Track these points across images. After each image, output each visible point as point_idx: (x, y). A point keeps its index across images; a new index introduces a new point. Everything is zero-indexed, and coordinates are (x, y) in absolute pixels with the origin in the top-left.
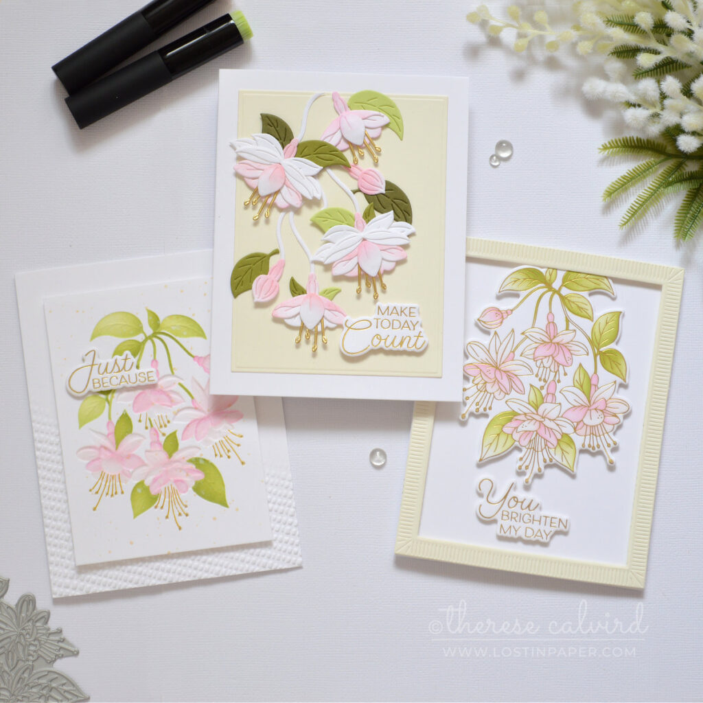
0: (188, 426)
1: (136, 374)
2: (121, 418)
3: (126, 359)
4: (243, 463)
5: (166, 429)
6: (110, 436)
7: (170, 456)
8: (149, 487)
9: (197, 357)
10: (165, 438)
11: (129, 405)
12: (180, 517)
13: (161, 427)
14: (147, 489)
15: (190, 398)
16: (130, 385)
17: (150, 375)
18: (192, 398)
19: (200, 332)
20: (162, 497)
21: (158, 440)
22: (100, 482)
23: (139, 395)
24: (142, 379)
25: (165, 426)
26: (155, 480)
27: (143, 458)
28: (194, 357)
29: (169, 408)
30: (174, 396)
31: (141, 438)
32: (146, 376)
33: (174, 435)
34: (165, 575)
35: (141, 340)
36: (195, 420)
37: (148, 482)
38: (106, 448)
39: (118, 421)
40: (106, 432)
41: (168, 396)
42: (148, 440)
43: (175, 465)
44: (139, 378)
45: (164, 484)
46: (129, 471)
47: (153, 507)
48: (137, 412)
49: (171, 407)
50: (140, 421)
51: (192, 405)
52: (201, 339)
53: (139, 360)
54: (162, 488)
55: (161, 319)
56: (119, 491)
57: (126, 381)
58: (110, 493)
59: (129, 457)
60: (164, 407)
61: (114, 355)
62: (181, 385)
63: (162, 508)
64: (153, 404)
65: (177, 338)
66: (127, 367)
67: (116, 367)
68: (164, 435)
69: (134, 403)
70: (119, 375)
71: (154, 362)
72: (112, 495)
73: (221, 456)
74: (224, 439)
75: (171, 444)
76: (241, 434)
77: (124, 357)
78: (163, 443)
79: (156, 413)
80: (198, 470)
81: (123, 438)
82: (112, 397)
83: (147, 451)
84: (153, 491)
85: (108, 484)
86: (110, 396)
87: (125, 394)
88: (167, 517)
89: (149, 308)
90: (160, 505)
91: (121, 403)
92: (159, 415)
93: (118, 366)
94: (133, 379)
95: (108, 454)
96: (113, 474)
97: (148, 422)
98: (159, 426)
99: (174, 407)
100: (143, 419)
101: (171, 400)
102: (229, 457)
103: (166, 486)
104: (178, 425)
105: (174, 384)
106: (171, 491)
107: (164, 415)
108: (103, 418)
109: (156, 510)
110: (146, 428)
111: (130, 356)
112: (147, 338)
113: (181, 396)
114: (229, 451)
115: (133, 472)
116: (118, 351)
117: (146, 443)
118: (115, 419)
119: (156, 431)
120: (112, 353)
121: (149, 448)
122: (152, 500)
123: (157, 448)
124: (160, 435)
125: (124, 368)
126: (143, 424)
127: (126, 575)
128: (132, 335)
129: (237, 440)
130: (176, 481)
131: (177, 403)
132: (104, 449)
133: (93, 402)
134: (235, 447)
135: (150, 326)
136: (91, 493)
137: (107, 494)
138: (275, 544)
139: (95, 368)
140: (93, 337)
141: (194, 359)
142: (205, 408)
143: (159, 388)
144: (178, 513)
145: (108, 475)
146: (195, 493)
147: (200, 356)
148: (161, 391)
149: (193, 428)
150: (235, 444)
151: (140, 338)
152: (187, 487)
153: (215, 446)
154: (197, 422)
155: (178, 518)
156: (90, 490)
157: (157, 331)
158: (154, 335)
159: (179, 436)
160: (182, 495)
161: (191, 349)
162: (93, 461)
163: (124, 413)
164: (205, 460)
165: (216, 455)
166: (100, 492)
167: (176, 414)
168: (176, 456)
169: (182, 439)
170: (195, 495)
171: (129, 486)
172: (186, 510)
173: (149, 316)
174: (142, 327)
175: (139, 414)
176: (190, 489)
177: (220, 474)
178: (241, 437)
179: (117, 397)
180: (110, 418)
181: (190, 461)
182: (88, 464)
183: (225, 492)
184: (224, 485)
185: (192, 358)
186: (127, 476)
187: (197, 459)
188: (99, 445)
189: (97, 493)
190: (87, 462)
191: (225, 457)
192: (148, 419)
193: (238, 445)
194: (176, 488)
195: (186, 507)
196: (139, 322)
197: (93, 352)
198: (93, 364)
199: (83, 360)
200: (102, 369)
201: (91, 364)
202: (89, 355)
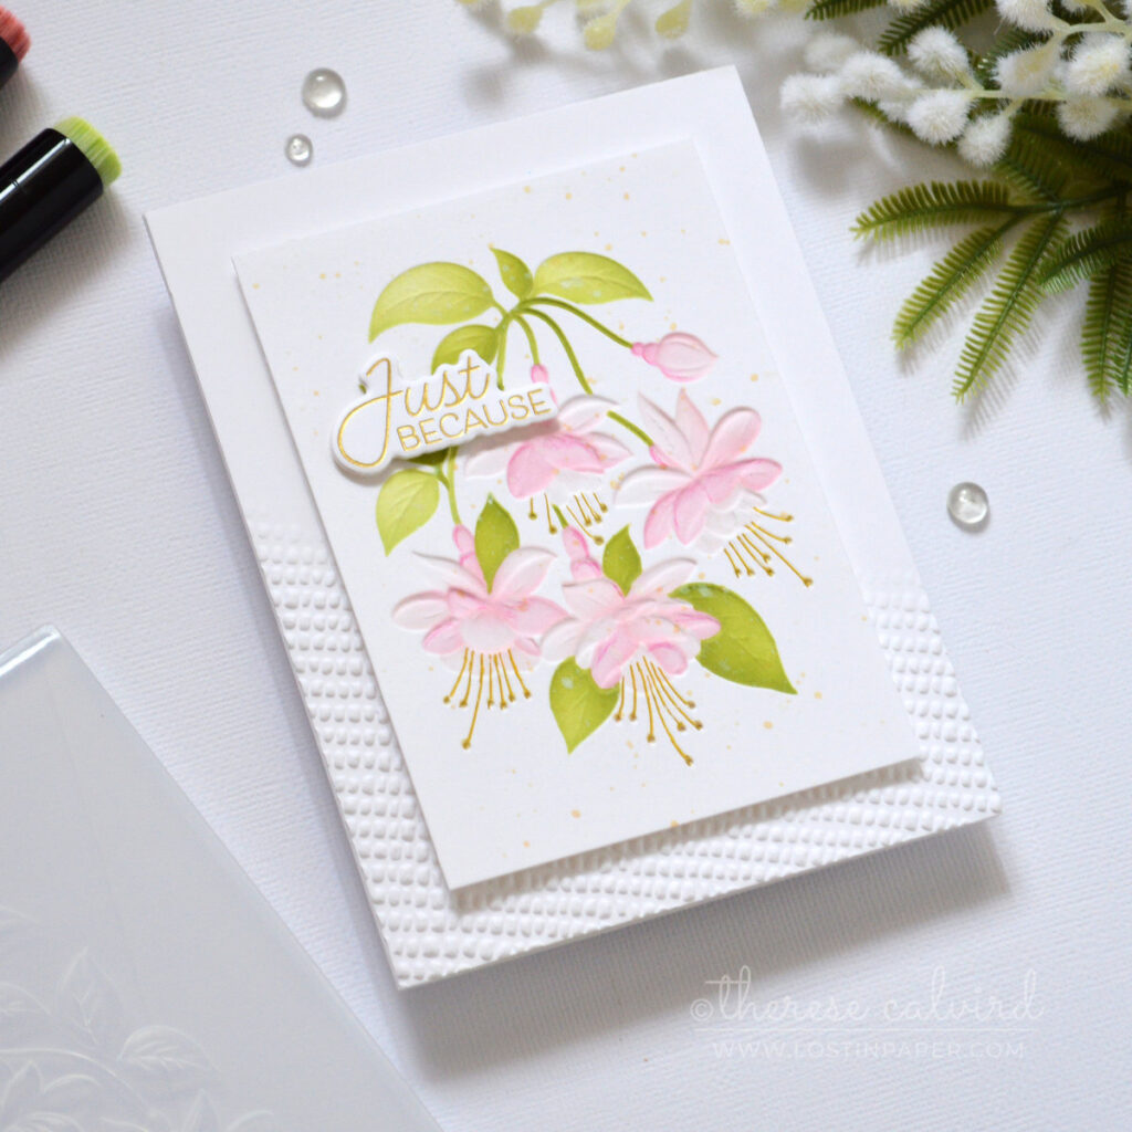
0: (653, 511)
2: (483, 515)
3: (469, 369)
4: (807, 582)
5: (601, 525)
6: (466, 563)
7: (625, 588)
8: (590, 671)
9: (638, 344)
10: (602, 548)
11: (499, 482)
12: (684, 733)
13: (588, 522)
14: (585, 678)
15: (644, 445)
16: (491, 430)
17: (536, 398)
18: (650, 444)
19: (633, 287)
20: (628, 690)
21: (588, 556)
22: (466, 675)
23: (518, 453)
24: (521, 412)
25: (598, 519)
26: (601, 653)
27: (562, 603)
28: (631, 346)
29: (601, 476)
30: (601, 445)
31: (544, 556)
32: (526, 402)
33: (623, 537)
34: (673, 885)
35: (493, 324)
36: (667, 496)
37: (584, 659)
38: (462, 592)
39: (479, 523)
40: (455, 553)
41: (588, 447)
42: (566, 560)
43: (643, 608)
44: (509, 410)
45: (625, 657)
46: (531, 639)
47: (610, 719)
48: (521, 495)
49: (601, 471)
50: (533, 516)
51: (650, 460)
52: (636, 302)
53: (499, 369)
54: (624, 668)
55: (532, 266)
56: (518, 691)
57: (480, 422)
58: (497, 699)
59: (524, 605)
60: (585, 474)
61: (434, 369)
62: (613, 415)
63: (633, 717)
64: (554, 471)
65: (581, 307)
66: (476, 387)
67: (448, 391)
68: (599, 540)
69: (509, 475)
70: (460, 409)
71: (538, 369)
72: (503, 705)
73: (750, 572)
74: (746, 531)
75: (623, 561)
76: (789, 513)
77: (462, 364)
78: (600, 561)
79: (568, 490)
80: (704, 614)
81: (498, 562)
82: (453, 468)
83: (566, 585)
84: (603, 680)
85: (486, 678)
86: (445, 466)
87: (484, 456)
88: (651, 738)
89: (496, 247)
90: (627, 711)
91: (477, 479)
92: (578, 495)
93: (453, 389)
94: (496, 415)
95: (471, 604)
96: (493, 652)
97: (553, 514)
98: (582, 521)
99: (607, 470)
100: (539, 509)
101: (598, 455)
102: (770, 572)
103: (632, 660)
104: (627, 513)
105: (597, 416)
106: (646, 673)
107: (589, 493)
108: (440, 522)
109: (620, 723)
110: (553, 530)
111: (477, 360)
112: (507, 317)
113: (622, 445)
114: (766, 557)
115: (542, 640)
116: (444, 355)
117: (560, 566)
118: (470, 520)
119: (577, 533)
120: (429, 362)
121: (569, 577)
122: (606, 700)
123: (589, 573)
124: (590, 542)
125: (468, 389)
126: (541, 523)
127: (575, 898)
128: (470, 314)
129: (781, 528)
130: (653, 648)
131: (616, 460)
132: (456, 597)
133: (406, 486)
134: (779, 545)
135: (509, 287)
136: (448, 706)
137: (490, 703)
138: (928, 768)
139: (397, 400)
140: (374, 333)
141: (634, 352)
142: (685, 465)
143: (564, 429)
144: (675, 724)
145: (482, 656)
146: (705, 670)
147: (645, 341)
148: (571, 437)
149: (665, 516)
150: (777, 538)
151: (491, 318)
152: (684, 660)
153: (730, 550)
154: (673, 499)
155: (678, 735)
156: (447, 700)
157: (529, 297)
158: (525, 307)
159: (636, 538)
160: (675, 679)
161: (622, 327)
162: (438, 627)
163: (490, 502)
164: (712, 587)
165: (737, 572)
166: (471, 701)
167: (618, 487)
168: (640, 588)
169: (647, 544)
170: (707, 675)
171: (539, 675)
172: (694, 714)
173: (501, 263)
174: (489, 293)
175: (526, 499)
176: (693, 662)
177: (756, 615)
178: (789, 518)
179: (465, 464)
180: (456, 518)
181: (678, 594)
182: (427, 636)
183: (777, 656)
184: (771, 640)
185: (628, 350)
186: (529, 651)
187: (693, 588)
188: (443, 589)
189: (463, 703)
190: (423, 631)
191: (760, 572)
192: (552, 509)
193: (786, 540)
194: (656, 664)
195: (692, 705)
196: (481, 281)
197: (385, 364)
198: (389, 394)
199: (363, 388)
200: (414, 403)
201: (385, 392)
202: (375, 371)
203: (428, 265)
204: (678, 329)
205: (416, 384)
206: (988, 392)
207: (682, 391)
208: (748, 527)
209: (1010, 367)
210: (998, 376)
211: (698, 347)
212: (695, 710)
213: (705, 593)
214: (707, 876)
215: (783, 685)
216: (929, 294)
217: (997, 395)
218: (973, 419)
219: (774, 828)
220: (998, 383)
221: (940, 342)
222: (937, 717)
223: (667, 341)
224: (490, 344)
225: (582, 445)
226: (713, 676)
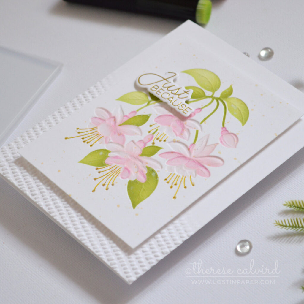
0: (172, 152)
1: (181, 103)
2: (143, 115)
3: (186, 92)
4: (174, 197)
5: (158, 142)
6: (125, 117)
7: (142, 155)
8: (108, 157)
10: (151, 145)
11: (157, 115)
13: (157, 139)
14: (106, 157)
15: (193, 142)
16: (171, 105)
18: (194, 143)
20: (108, 168)
21: (147, 143)
23: (169, 115)
25: (160, 141)
26: (116, 157)
27: (126, 142)
29: (175, 135)
30: (186, 133)
31: (140, 133)
32: (185, 108)
33: (159, 148)
35: (207, 95)
37: (111, 154)
38: (115, 120)
39: (140, 116)
40: (127, 113)
41: (183, 130)
42: (142, 138)
43: (138, 162)
44: (180, 106)
45: (119, 163)
46: (110, 140)
47: (96, 167)
48: (156, 121)
49: (177, 136)
50: (151, 126)
51: (189, 145)
53: (192, 101)
54: (114, 164)
56: (91, 143)
57: (171, 101)
58: (85, 140)
60: (173, 133)
62: (197, 132)
64: (169, 125)
66: (182, 96)
68: (153, 143)
69: (160, 116)
70: (172, 95)
71: (200, 110)
72: (84, 142)
73: (168, 182)
74: (181, 176)
75: (150, 151)
78: (147, 146)
79: (165, 131)
80: (146, 177)
81: (130, 124)
82: (154, 103)
83: (133, 141)
84: (107, 161)
85: (90, 135)
88: (95, 179)
89: (233, 86)
90: (100, 170)
91: (155, 109)
92: (165, 133)
93: (177, 91)
94: (176, 104)
95: (112, 123)
96: (100, 133)
97: (155, 130)
99: (178, 137)
100: (153, 127)
101: (181, 133)
102: (171, 187)
104: (167, 147)
105: (195, 128)
106: (116, 170)
107: (167, 135)
108: (135, 108)
109: (95, 170)
110: (149, 132)
111: (191, 93)
112: (211, 97)
113: (189, 138)
114: (176, 184)
115: (111, 142)
118: (140, 113)
119: (152, 137)
121: (136, 141)
122: (101, 164)
123: (142, 145)
124: (152, 141)
125: (179, 95)
126: (150, 129)
128: (206, 89)
129: (188, 184)
130: (126, 168)
131: (183, 138)
132: (113, 119)
134: (182, 186)
135: (222, 94)
136: (76, 130)
137: (83, 138)
139: (165, 82)
140: (185, 72)
141: (222, 128)
142: (193, 154)
143: (184, 122)
144: (104, 183)
145: (97, 131)
147: (227, 129)
148: (183, 125)
149: (173, 156)
150: (184, 184)
151: (208, 93)
152: (128, 177)
153: (172, 175)
154: (180, 155)
155: (100, 186)
156: (78, 129)
157: (222, 99)
158: (218, 99)
159: (160, 152)
160: (119, 177)
161: (228, 122)
162: (100, 119)
163: (149, 115)
164: (156, 175)
165: (166, 179)
167: (174, 141)
168: (145, 159)
169: (160, 155)
170: (126, 185)
171: (98, 146)
172: (110, 186)
173: (228, 89)
174: (216, 90)
175: (155, 123)
176: (128, 180)
177: (154, 189)
178: (193, 185)
179: (157, 106)
180: (138, 110)
181: (148, 168)
182: (96, 118)
183: (145, 199)
184: (148, 196)
185: (222, 126)
186: (106, 141)
187: (153, 171)
188: (113, 115)
189: (79, 133)
190: (96, 116)
191: (170, 185)
192: (156, 129)
193: (185, 187)
194: (121, 171)
195: (113, 185)
196: (219, 87)
197: (174, 74)
198: (166, 79)
202: (171, 74)
203: (215, 74)
204: (238, 136)
205: (173, 83)
207: (217, 144)
208: (183, 176)
211: (236, 143)
212: (111, 186)
213: (153, 174)
215: (134, 205)
219: (87, 225)
222: (153, 252)
223: (232, 135)
224: (198, 96)
225: (183, 129)
226: (126, 187)
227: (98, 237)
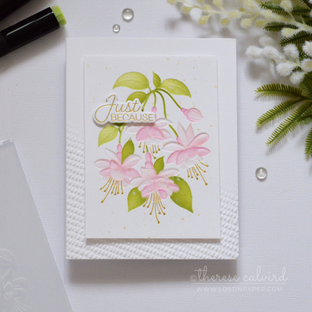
0: (172, 154)
1: (141, 115)
2: (127, 143)
3: (136, 103)
4: (206, 184)
5: (157, 154)
6: (118, 154)
7: (158, 172)
8: (141, 192)
9: (183, 108)
10: (155, 160)
11: (134, 135)
12: (160, 215)
13: (154, 152)
14: (139, 193)
15: (176, 136)
16: (136, 121)
17: (150, 116)
18: (177, 136)
19: (187, 92)
20: (149, 200)
21: (151, 161)
22: (108, 184)
23: (142, 129)
24: (145, 119)
25: (157, 152)
26: (145, 188)
27: (139, 172)
28: (181, 109)
29: (161, 141)
30: (164, 133)
31: (139, 158)
32: (148, 117)
33: (161, 159)
34: (144, 253)
35: (147, 93)
36: (177, 151)
37: (140, 189)
38: (114, 162)
39: (125, 145)
40: (116, 151)
41: (161, 132)
42: (144, 161)
43: (160, 179)
44: (142, 117)
45: (151, 191)
46: (128, 179)
47: (142, 206)
48: (139, 140)
49: (162, 140)
50: (140, 147)
51: (176, 140)
52: (187, 97)
53: (144, 106)
54: (150, 194)
55: (162, 80)
56: (120, 192)
57: (134, 119)
58: (114, 192)
59: (130, 170)
60: (157, 139)
61: (127, 100)
62: (170, 126)
63: (148, 207)
64: (150, 136)
65: (171, 94)
66: (136, 109)
67: (128, 108)
68: (155, 158)
69: (137, 134)
70: (130, 113)
71: (154, 108)
72: (115, 194)
73: (192, 177)
74: (195, 166)
75: (159, 165)
76: (208, 165)
77: (134, 102)
78: (153, 164)
79: (152, 142)
80: (176, 185)
81: (127, 156)
82: (123, 128)
83: (142, 168)
84: (144, 195)
85: (113, 186)
86: (121, 127)
87: (132, 127)
88: (151, 214)
89: (155, 72)
90: (147, 205)
91: (129, 133)
92: (154, 145)
93: (130, 108)
94: (139, 118)
95: (116, 166)
96: (117, 180)
97: (145, 148)
98: (152, 152)
99: (164, 140)
100: (142, 146)
101: (163, 136)
102: (197, 179)
103: (153, 192)
104: (165, 153)
105: (166, 125)
106: (155, 196)
107: (156, 145)
108: (115, 142)
109: (144, 208)
110: (144, 152)
111: (139, 102)
112: (151, 92)
113: (170, 134)
114: (198, 175)
115: (131, 180)
116: (131, 98)
117: (142, 163)
118: (123, 143)
119: (150, 155)
120: (126, 99)
121: (144, 166)
122: (142, 201)
123: (149, 166)
124: (153, 158)
125: (133, 109)
126: (141, 149)
127: (118, 249)
128: (142, 88)
129: (204, 168)
130: (159, 190)
131: (167, 138)
132: (112, 162)
133: (109, 130)
134: (202, 172)
135: (154, 84)
136: (101, 190)
137: (112, 193)
138: (222, 242)
140: (115, 87)
141: (181, 110)
142: (185, 144)
143: (156, 126)
144: (158, 212)
145: (114, 180)
146: (171, 200)
147: (185, 108)
148: (157, 128)
149: (175, 156)
150: (202, 170)
151: (146, 91)
152: (167, 195)
153: (189, 170)
154: (179, 152)
155: (158, 215)
156: (101, 189)
157: (158, 88)
158: (156, 90)
159: (165, 160)
160: (162, 200)
161: (180, 103)
162: (105, 169)
163: (130, 140)
164: (181, 179)
165: (189, 176)
166: (107, 191)
167: (165, 145)
168: (162, 174)
169: (167, 163)
170: (171, 202)
171: (127, 189)
172: (164, 211)
173: (154, 77)
174: (148, 84)
175: (140, 142)
176: (169, 197)
177: (190, 189)
178: (207, 166)
179: (127, 129)
180: (120, 142)
181: (171, 178)
182: (102, 170)
183: (192, 202)
184: (192, 197)
185: (180, 109)
186: (127, 182)
187: (175, 177)
188: (110, 160)
189: (105, 191)
190: (101, 169)
191: (195, 178)
192: (145, 146)
193: (205, 172)
194: (159, 195)
195: (164, 208)
196: (147, 80)
197: (114, 96)
198: (113, 104)
199: (107, 101)
200: (118, 109)
201: (111, 104)
202: (111, 97)
203: (135, 72)
204: (195, 107)
205: (120, 104)
206: (278, 144)
207: (191, 124)
208: (196, 165)
209: (286, 139)
210: (282, 141)
211: (199, 113)
212: (165, 210)
213: (178, 180)
214: (154, 253)
215: (190, 210)
216: (270, 113)
217: (280, 146)
218: (271, 151)
219: (176, 246)
220: (281, 143)
221: (270, 127)
222: (230, 229)
223: (192, 110)
224: (143, 98)
225: (159, 131)
226: (173, 202)
227: (191, 248)
